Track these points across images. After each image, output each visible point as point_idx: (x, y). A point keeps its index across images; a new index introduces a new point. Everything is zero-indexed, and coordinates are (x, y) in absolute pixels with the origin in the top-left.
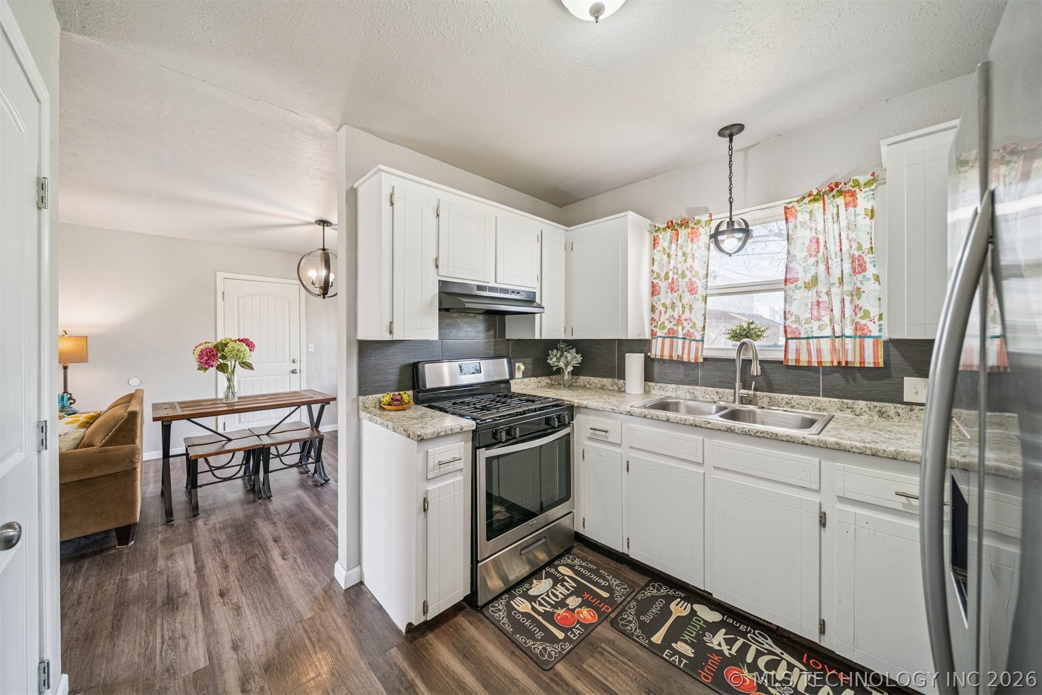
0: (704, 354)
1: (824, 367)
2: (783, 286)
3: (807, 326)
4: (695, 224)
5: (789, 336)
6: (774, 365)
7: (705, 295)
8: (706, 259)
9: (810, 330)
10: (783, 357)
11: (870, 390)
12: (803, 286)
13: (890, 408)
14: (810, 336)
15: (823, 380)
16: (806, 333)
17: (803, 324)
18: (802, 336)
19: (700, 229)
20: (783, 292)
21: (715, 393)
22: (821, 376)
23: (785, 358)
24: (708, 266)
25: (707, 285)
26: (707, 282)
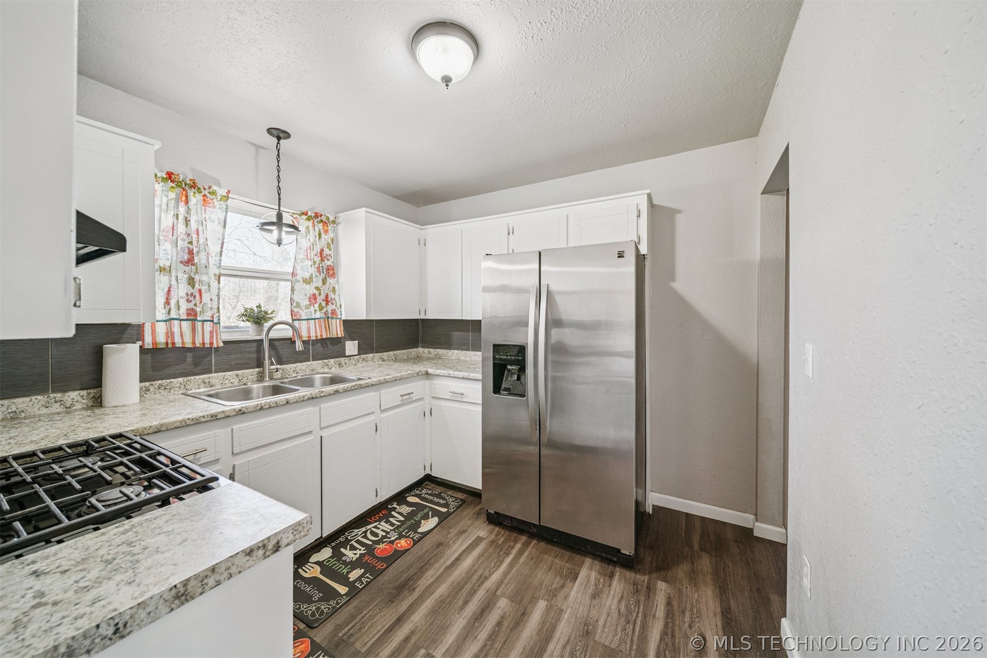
0: (222, 338)
1: (313, 340)
2: (290, 277)
3: (307, 310)
4: (209, 193)
5: (294, 318)
6: (282, 342)
7: (218, 274)
8: (221, 236)
9: (310, 313)
10: (292, 335)
11: (333, 352)
12: (301, 280)
13: (342, 360)
14: (310, 318)
15: (312, 350)
16: (307, 315)
17: (304, 309)
18: (302, 318)
19: (215, 201)
20: (290, 283)
21: (234, 377)
22: (311, 347)
23: (293, 336)
24: (222, 244)
25: (220, 264)
26: (220, 260)
